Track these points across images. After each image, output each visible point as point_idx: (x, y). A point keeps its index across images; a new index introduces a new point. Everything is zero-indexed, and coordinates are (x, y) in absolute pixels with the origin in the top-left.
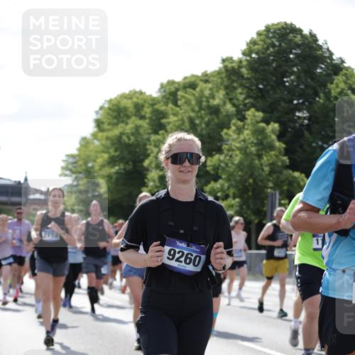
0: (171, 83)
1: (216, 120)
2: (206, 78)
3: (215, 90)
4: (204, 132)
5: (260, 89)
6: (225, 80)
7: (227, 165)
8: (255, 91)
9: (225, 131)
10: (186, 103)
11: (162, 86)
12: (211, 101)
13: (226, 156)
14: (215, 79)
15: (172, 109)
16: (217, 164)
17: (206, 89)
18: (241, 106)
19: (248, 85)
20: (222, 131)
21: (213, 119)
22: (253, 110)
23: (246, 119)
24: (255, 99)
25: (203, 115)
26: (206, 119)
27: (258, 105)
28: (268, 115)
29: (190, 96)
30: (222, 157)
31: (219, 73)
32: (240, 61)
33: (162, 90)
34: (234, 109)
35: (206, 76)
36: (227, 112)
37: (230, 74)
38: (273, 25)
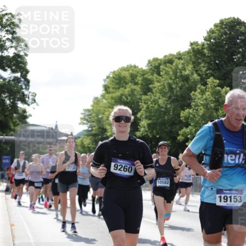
0: (156, 60)
1: (187, 85)
2: (180, 56)
3: (186, 64)
4: (179, 93)
5: (217, 63)
6: (193, 57)
7: (194, 116)
8: (213, 65)
9: (193, 92)
10: (166, 73)
11: (149, 62)
12: (183, 72)
13: (194, 110)
14: (186, 57)
15: (156, 77)
16: (188, 115)
17: (180, 64)
18: (204, 76)
19: (208, 61)
20: (191, 93)
21: (184, 85)
22: (212, 78)
23: (208, 84)
24: (214, 70)
25: (178, 82)
26: (180, 84)
27: (215, 74)
28: (222, 81)
29: (169, 68)
30: (191, 111)
31: (188, 52)
32: (203, 45)
33: (150, 65)
34: (199, 77)
35: (180, 54)
36: (194, 79)
37: (196, 54)
38: (226, 19)
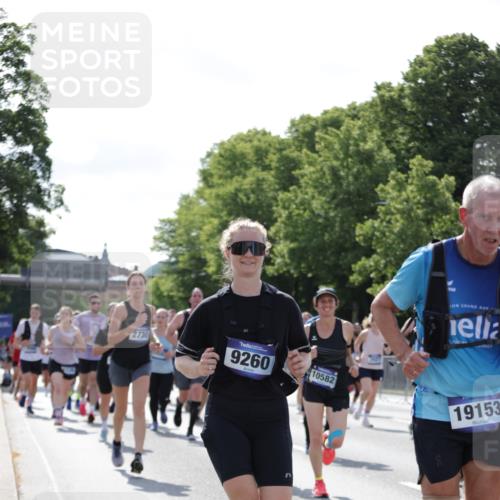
0: (306, 119)
1: (368, 172)
2: (354, 113)
3: (366, 129)
5: (429, 127)
6: (381, 115)
7: (383, 234)
8: (422, 131)
9: (381, 186)
10: (326, 147)
11: (293, 124)
12: (362, 144)
13: (382, 221)
14: (367, 114)
15: (306, 154)
16: (370, 232)
17: (354, 127)
18: (403, 152)
19: (412, 122)
20: (377, 187)
21: (364, 169)
22: (419, 157)
23: (411, 169)
24: (423, 141)
25: (351, 164)
26: (355, 170)
27: (426, 149)
28: (440, 164)
29: (332, 137)
30: (377, 224)
31: (372, 105)
32: (402, 89)
33: (294, 129)
34: (393, 156)
35: (354, 109)
36: (384, 160)
37: (387, 108)
38: (447, 38)
